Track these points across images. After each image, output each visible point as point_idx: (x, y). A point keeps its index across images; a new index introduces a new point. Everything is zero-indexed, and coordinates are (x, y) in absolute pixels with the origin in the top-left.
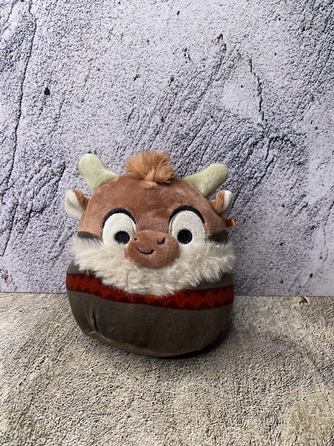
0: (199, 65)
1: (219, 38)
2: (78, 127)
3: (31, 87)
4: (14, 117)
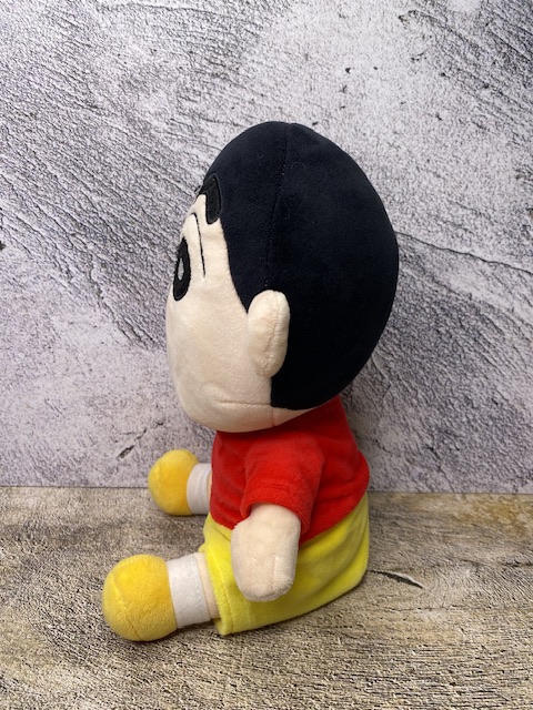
0: (429, 43)
1: (402, 20)
2: (487, 189)
3: (440, 239)
4: (472, 261)
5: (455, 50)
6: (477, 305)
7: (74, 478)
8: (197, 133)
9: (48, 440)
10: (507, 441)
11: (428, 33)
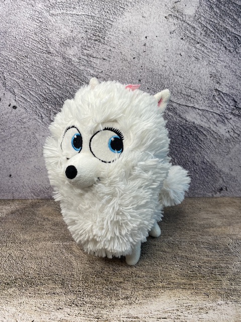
5: (186, 29)
6: (197, 126)
7: (46, 196)
8: (89, 63)
9: (36, 181)
10: (209, 177)
11: (176, 23)
